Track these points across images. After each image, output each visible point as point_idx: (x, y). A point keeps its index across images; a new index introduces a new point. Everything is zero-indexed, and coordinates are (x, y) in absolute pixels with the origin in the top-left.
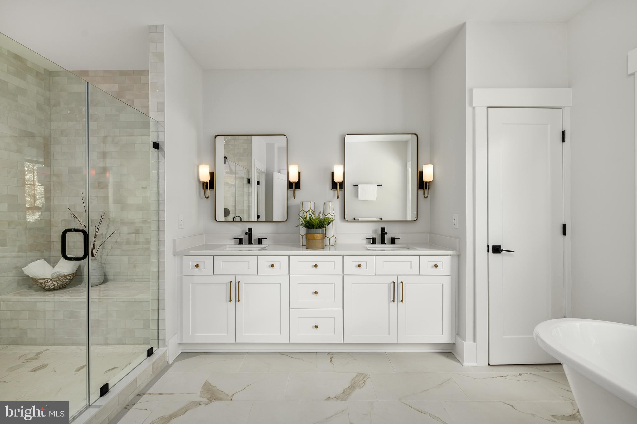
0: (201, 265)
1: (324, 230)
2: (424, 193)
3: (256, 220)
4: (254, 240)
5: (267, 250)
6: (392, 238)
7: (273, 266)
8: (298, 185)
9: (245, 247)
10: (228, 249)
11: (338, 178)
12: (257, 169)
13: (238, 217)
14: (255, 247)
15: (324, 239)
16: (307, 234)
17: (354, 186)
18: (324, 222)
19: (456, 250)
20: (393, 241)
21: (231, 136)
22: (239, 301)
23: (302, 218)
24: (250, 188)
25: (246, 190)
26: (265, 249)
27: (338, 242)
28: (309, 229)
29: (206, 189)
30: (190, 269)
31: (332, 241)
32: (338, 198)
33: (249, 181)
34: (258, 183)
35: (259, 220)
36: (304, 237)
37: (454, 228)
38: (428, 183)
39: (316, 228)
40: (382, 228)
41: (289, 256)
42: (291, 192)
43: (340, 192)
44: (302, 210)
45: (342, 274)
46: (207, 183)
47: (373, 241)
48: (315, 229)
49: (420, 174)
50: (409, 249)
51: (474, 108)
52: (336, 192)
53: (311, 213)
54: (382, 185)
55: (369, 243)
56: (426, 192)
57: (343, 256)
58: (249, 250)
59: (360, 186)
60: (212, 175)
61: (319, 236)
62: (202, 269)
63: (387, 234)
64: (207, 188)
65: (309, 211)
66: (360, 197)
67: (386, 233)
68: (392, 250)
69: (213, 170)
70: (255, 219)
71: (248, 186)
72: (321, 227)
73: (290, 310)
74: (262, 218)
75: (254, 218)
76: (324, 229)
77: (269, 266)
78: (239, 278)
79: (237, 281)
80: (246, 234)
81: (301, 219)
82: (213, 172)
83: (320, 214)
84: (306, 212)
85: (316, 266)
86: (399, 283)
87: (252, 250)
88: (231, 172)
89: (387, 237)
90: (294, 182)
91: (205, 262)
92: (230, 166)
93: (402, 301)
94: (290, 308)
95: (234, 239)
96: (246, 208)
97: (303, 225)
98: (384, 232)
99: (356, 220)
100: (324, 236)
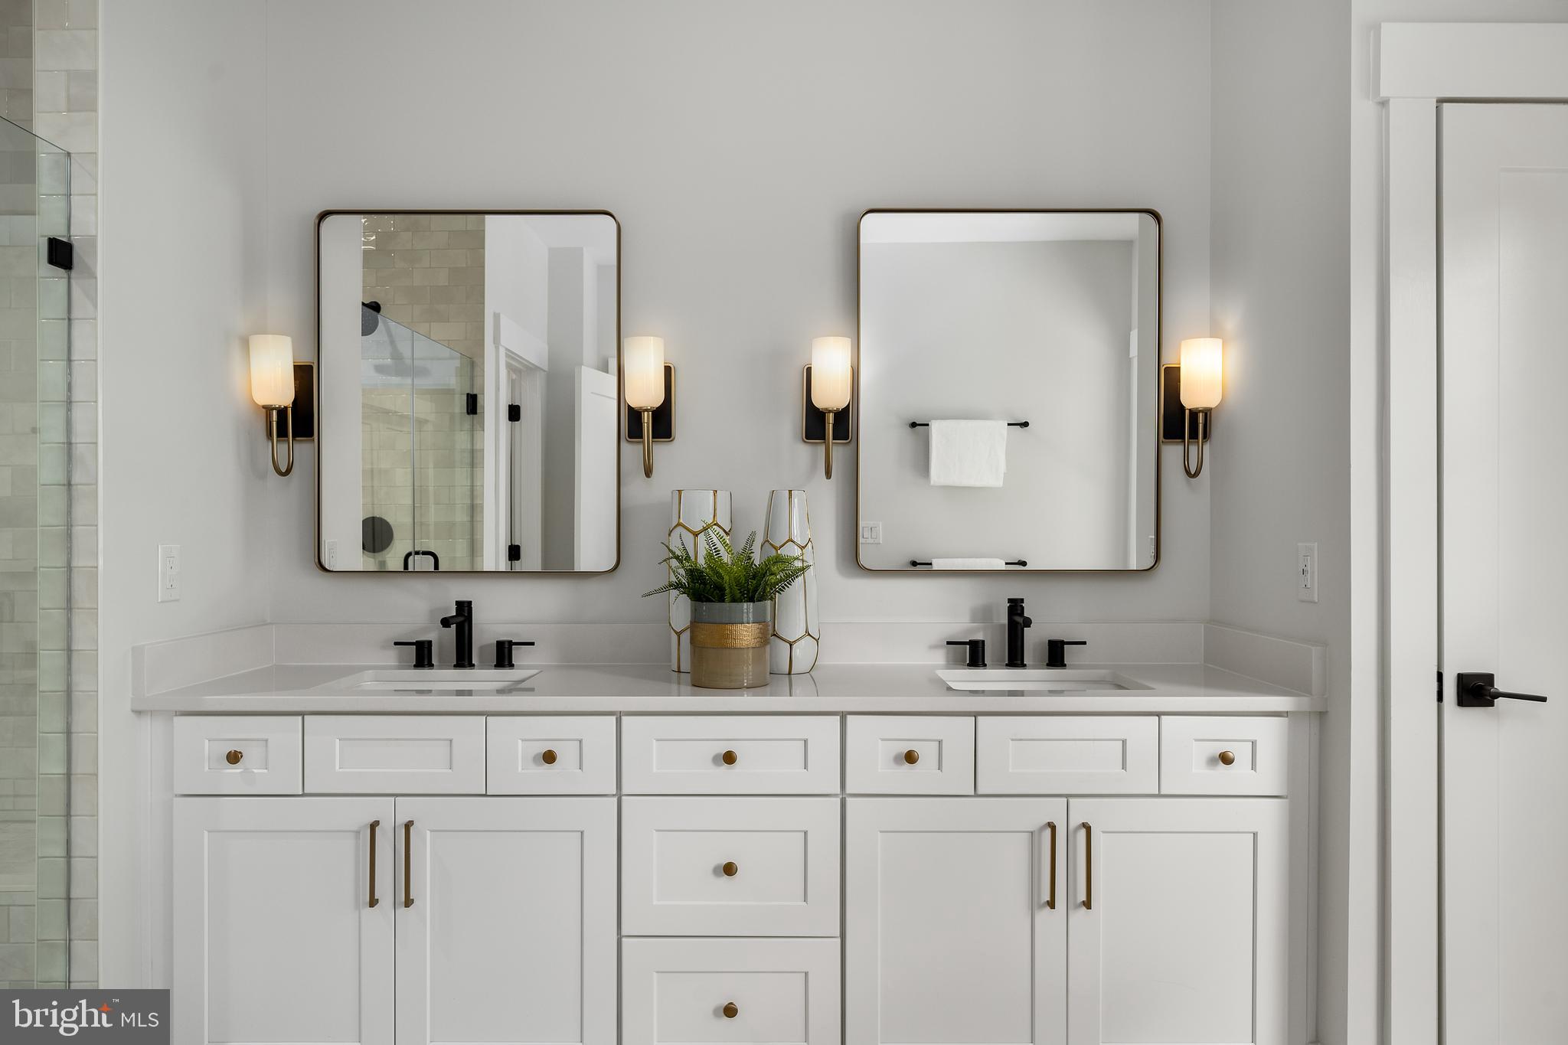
0: (251, 755)
1: (765, 611)
2: (1186, 456)
3: (503, 565)
4: (482, 648)
5: (532, 690)
6: (1050, 642)
7: (549, 757)
8: (662, 422)
9: (444, 678)
10: (368, 685)
11: (831, 394)
12: (507, 356)
13: (425, 553)
14: (484, 678)
15: (768, 648)
16: (696, 622)
17: (914, 425)
18: (764, 575)
19: (1311, 695)
20: (1055, 654)
21: (396, 216)
22: (408, 902)
23: (677, 558)
24: (477, 434)
25: (462, 439)
26: (520, 686)
27: (825, 661)
28: (705, 606)
29: (278, 436)
30: (207, 769)
31: (803, 654)
32: (828, 475)
33: (472, 404)
34: (514, 413)
35: (518, 566)
36: (686, 637)
37: (1303, 601)
38: (1201, 416)
39: (734, 600)
40: (1010, 600)
41: (619, 716)
42: (633, 452)
43: (839, 452)
44: (679, 524)
45: (838, 790)
46: (282, 412)
47: (975, 655)
48: (727, 605)
49: (1171, 379)
50: (1120, 687)
51: (1384, 104)
52: (822, 449)
53: (715, 540)
54: (1025, 424)
55: (955, 662)
56: (1193, 450)
57: (843, 716)
58: (460, 693)
59: (936, 428)
60: (305, 377)
61: (746, 634)
62: (253, 773)
63: (1029, 626)
64: (282, 433)
65: (705, 529)
66: (938, 474)
67: (1028, 623)
68: (1052, 693)
69: (306, 359)
70: (497, 563)
71: (467, 426)
72: (753, 597)
73: (624, 939)
74: (532, 559)
75: (493, 557)
76: (765, 608)
77: (535, 759)
78: (407, 809)
79: (402, 819)
80: (446, 622)
81: (674, 563)
82: (311, 367)
83: (751, 541)
84: (696, 535)
85: (729, 758)
86: (1077, 829)
87: (469, 693)
88: (400, 366)
89: (1034, 638)
90: (647, 410)
91: (267, 741)
92: (392, 342)
93: (1087, 904)
94: (624, 933)
95: (396, 644)
96: (461, 517)
97: (678, 586)
98: (1019, 620)
99: (918, 567)
100: (769, 634)
